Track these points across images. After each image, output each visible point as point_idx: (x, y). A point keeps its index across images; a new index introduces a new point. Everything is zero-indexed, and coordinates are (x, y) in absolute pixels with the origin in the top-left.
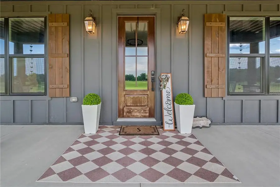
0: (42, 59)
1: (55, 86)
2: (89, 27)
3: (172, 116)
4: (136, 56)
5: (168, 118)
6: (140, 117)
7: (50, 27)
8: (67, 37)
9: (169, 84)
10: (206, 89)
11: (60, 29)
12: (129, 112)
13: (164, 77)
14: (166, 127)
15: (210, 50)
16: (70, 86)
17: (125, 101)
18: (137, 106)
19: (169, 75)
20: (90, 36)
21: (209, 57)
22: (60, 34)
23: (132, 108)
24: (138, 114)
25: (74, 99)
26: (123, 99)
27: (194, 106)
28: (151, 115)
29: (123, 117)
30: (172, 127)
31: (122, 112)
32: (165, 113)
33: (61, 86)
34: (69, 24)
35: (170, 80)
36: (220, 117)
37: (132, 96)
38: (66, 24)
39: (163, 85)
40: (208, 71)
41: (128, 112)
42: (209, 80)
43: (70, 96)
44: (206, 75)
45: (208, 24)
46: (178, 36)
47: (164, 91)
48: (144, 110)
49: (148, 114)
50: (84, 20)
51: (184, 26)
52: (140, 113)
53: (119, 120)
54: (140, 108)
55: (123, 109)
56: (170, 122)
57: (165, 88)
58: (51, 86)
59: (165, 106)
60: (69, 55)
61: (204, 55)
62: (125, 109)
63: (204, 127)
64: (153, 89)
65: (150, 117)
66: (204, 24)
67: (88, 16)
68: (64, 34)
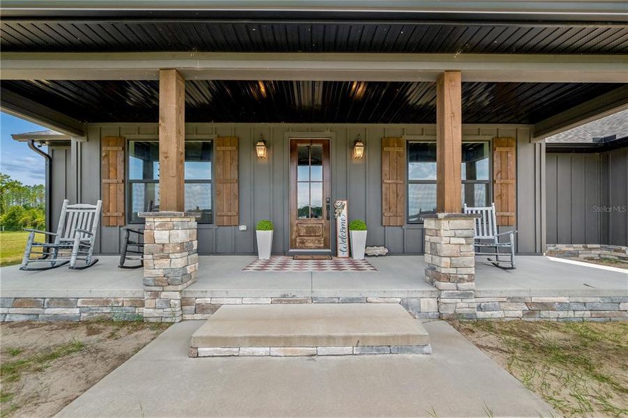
0: (209, 185)
1: (223, 214)
2: (261, 152)
3: (347, 243)
4: (310, 182)
5: (342, 246)
6: (314, 249)
7: (218, 151)
8: (235, 163)
9: (344, 212)
10: (384, 218)
11: (228, 153)
12: (302, 243)
13: (339, 204)
14: (340, 254)
15: (388, 176)
16: (238, 213)
17: (298, 230)
18: (311, 236)
19: (345, 202)
20: (260, 162)
21: (386, 183)
22: (228, 160)
23: (306, 238)
24: (312, 245)
25: (243, 228)
26: (295, 228)
27: (366, 231)
28: (326, 246)
29: (296, 248)
30: (346, 254)
31: (294, 243)
32: (339, 240)
33: (230, 214)
34: (238, 148)
35: (346, 207)
36: (399, 247)
37: (305, 226)
38: (234, 148)
39: (338, 212)
40: (386, 198)
41: (300, 243)
42: (387, 207)
43: (239, 224)
44: (384, 202)
45: (385, 149)
46: (354, 162)
47: (339, 219)
48: (319, 241)
49: (322, 245)
50: (256, 146)
51: (359, 152)
52: (314, 243)
53: (290, 251)
54: (314, 238)
55: (295, 240)
56: (345, 250)
57: (340, 216)
58: (219, 214)
59: (339, 234)
60: (238, 181)
61: (382, 182)
62: (298, 240)
63: (379, 255)
64: (328, 218)
65: (324, 248)
66: (382, 149)
67: (260, 141)
68: (232, 159)
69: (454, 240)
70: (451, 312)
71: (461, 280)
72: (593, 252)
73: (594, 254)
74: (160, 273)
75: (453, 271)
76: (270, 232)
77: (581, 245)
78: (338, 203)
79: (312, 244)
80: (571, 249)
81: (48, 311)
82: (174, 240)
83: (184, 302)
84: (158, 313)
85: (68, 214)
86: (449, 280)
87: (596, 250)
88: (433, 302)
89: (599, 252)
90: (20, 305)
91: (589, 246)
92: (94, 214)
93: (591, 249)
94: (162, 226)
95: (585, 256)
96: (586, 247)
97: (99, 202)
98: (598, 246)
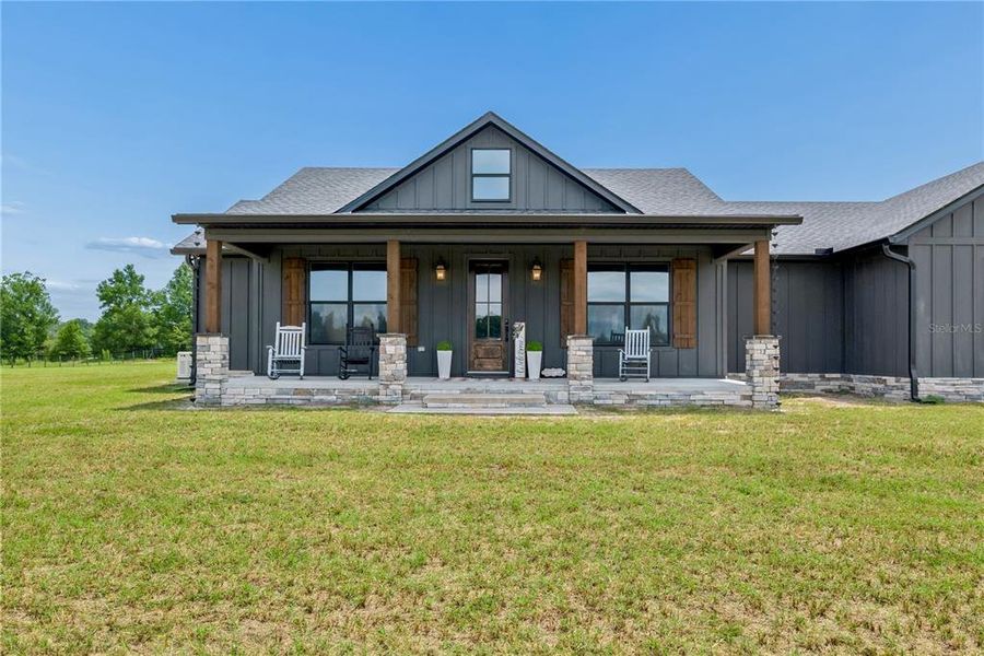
2: (441, 275)
3: (524, 364)
4: (489, 303)
5: (519, 367)
6: (492, 371)
8: (415, 285)
9: (522, 333)
11: (408, 274)
12: (481, 365)
14: (518, 375)
15: (567, 298)
16: (417, 336)
17: (476, 352)
18: (489, 358)
19: (523, 324)
20: (440, 284)
21: (564, 305)
22: (407, 281)
23: (484, 360)
25: (421, 349)
26: (473, 350)
27: (541, 352)
28: (504, 368)
29: (473, 371)
30: (523, 375)
31: (472, 365)
32: (517, 361)
34: (417, 270)
35: (523, 329)
37: (484, 347)
38: (414, 270)
39: (516, 334)
40: (565, 320)
41: (479, 364)
42: (565, 329)
43: (418, 345)
44: (562, 324)
45: (564, 271)
46: (532, 284)
47: (517, 341)
48: (497, 363)
49: (501, 367)
50: (436, 269)
51: (536, 275)
52: (492, 365)
53: (469, 372)
54: (493, 360)
55: (474, 362)
56: (522, 371)
57: (518, 337)
60: (417, 303)
61: (560, 303)
62: (476, 361)
63: (557, 377)
64: (507, 340)
65: (503, 370)
66: (561, 271)
67: (439, 264)
68: (411, 281)
69: (578, 353)
70: (576, 399)
71: (583, 379)
72: (832, 383)
73: (833, 385)
74: (390, 373)
75: (578, 373)
76: (450, 352)
77: (817, 375)
78: (517, 325)
79: (490, 366)
80: (806, 379)
81: (316, 397)
82: (398, 352)
83: (404, 392)
84: (389, 398)
85: (281, 334)
86: (575, 379)
87: (835, 380)
88: (566, 393)
89: (838, 383)
90: (299, 394)
91: (827, 375)
92: (301, 335)
93: (829, 379)
94: (391, 343)
95: (823, 387)
96: (824, 377)
97: (304, 324)
98: (839, 375)
